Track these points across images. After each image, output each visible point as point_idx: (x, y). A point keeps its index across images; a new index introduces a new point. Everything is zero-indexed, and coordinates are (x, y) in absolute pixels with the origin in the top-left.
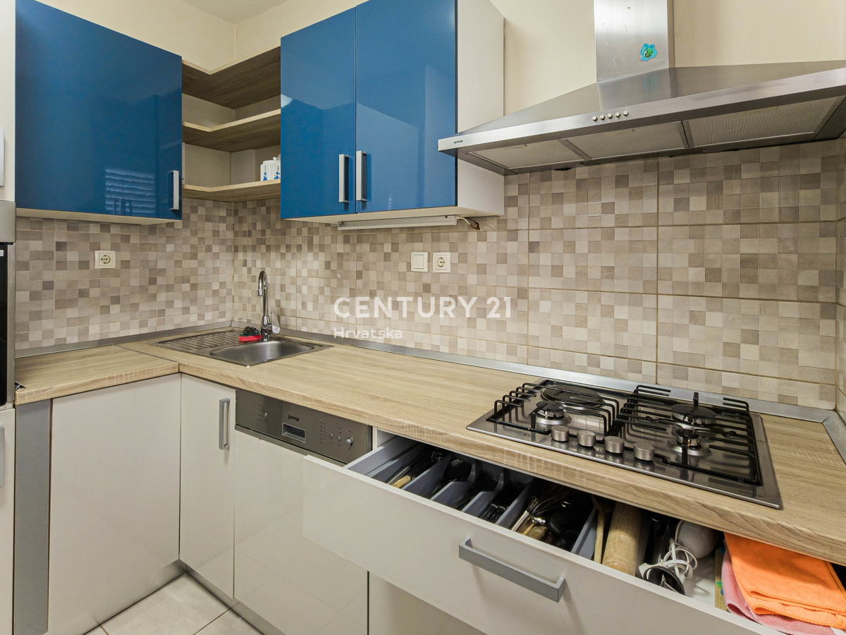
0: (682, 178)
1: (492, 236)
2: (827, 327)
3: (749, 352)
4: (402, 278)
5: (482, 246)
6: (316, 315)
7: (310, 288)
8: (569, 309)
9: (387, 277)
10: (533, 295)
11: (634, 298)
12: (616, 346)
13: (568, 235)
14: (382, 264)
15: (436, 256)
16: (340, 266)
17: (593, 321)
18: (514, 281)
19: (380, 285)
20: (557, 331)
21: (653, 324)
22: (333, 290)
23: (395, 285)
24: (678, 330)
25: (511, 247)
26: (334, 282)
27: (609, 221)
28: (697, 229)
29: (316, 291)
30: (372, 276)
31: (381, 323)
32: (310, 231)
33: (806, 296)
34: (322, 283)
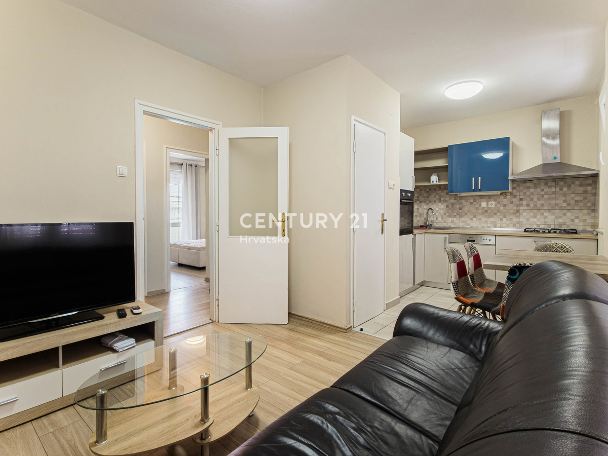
0: (561, 183)
1: (508, 197)
2: (593, 214)
3: (577, 221)
4: (477, 209)
5: (505, 200)
7: (440, 213)
8: (531, 214)
9: (471, 209)
10: (521, 211)
11: (549, 210)
12: (545, 222)
13: (531, 197)
14: (469, 206)
15: (490, 203)
16: (453, 206)
17: (538, 217)
18: (515, 208)
19: (469, 211)
20: (528, 220)
21: (554, 216)
22: (449, 214)
23: (474, 211)
24: (560, 217)
25: (514, 200)
26: (450, 211)
27: (543, 193)
28: (565, 195)
29: (443, 214)
30: (466, 208)
31: (469, 222)
32: (440, 196)
33: (589, 208)
34: (445, 212)
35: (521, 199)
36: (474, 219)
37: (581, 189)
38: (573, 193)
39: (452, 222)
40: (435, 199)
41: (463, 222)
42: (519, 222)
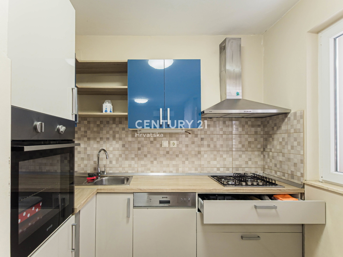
0: (237, 123)
1: (190, 136)
2: (262, 156)
3: (250, 163)
4: (158, 149)
5: (187, 139)
6: (118, 165)
7: (114, 155)
8: (212, 156)
9: (152, 149)
10: (202, 153)
11: (227, 152)
12: (224, 165)
13: (212, 136)
14: (149, 145)
15: (172, 142)
16: (130, 146)
17: (218, 159)
18: (197, 149)
19: (149, 152)
20: (209, 162)
21: (232, 159)
22: (126, 155)
23: (155, 152)
24: (237, 159)
25: (196, 139)
26: (127, 152)
27: (221, 133)
28: (240, 135)
29: (117, 156)
30: (145, 149)
31: (149, 166)
32: (114, 132)
33: (259, 150)
34: (120, 153)
35: (202, 139)
36: (155, 162)
37: (253, 129)
38: (247, 133)
39: (130, 166)
40: (108, 136)
41: (142, 166)
42: (200, 165)
